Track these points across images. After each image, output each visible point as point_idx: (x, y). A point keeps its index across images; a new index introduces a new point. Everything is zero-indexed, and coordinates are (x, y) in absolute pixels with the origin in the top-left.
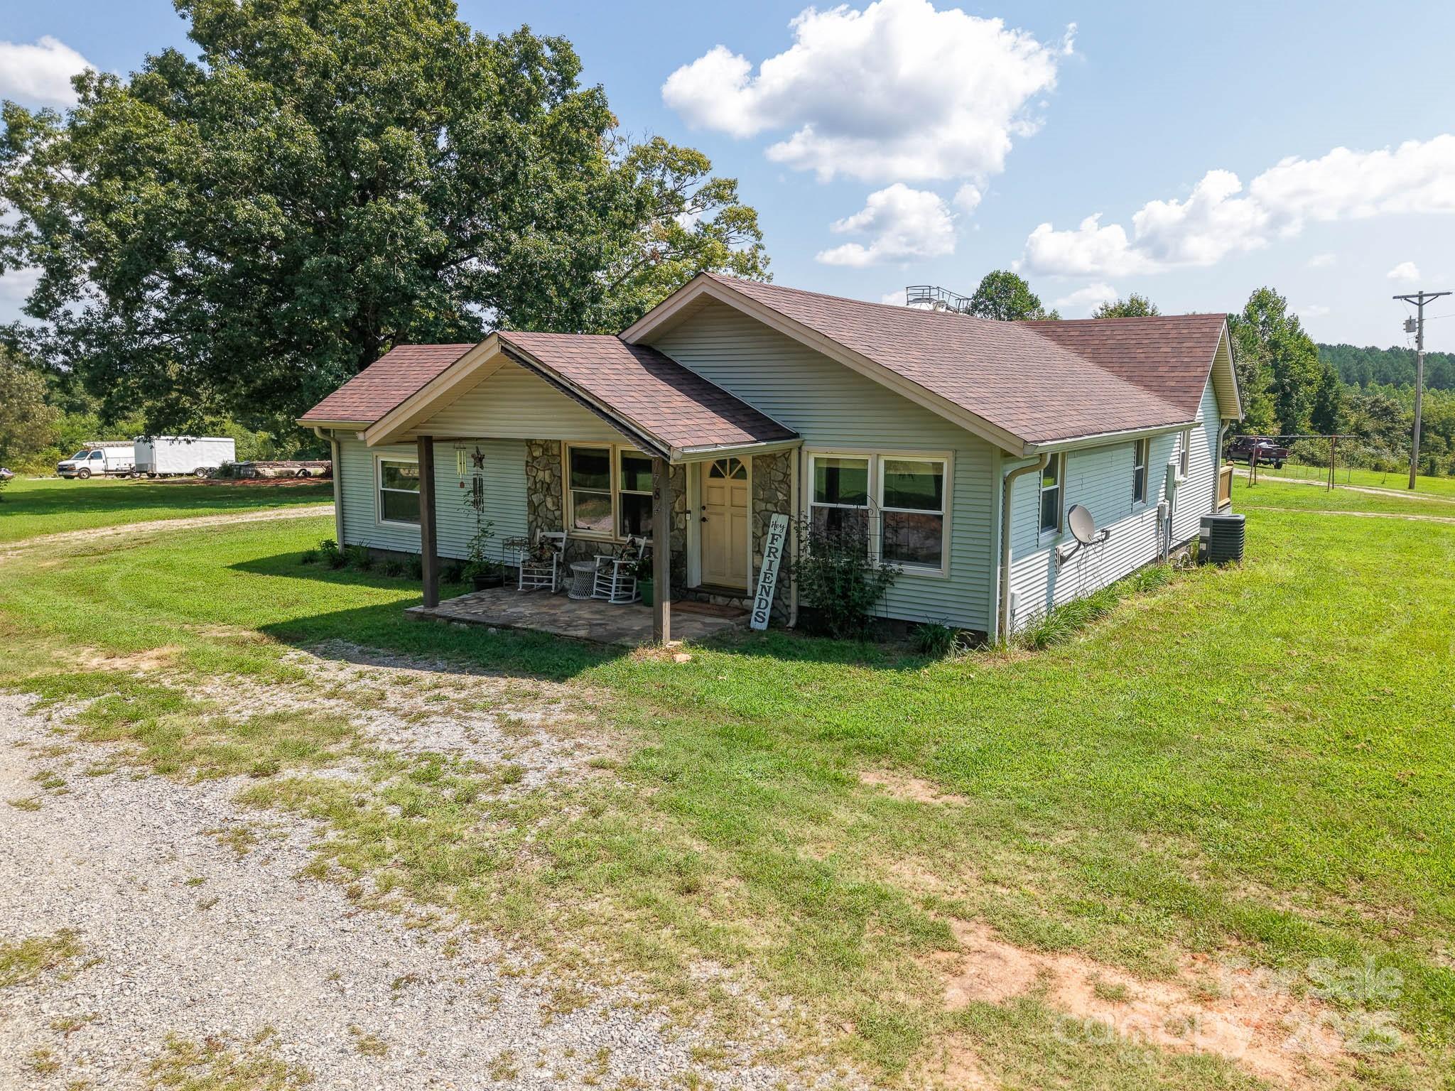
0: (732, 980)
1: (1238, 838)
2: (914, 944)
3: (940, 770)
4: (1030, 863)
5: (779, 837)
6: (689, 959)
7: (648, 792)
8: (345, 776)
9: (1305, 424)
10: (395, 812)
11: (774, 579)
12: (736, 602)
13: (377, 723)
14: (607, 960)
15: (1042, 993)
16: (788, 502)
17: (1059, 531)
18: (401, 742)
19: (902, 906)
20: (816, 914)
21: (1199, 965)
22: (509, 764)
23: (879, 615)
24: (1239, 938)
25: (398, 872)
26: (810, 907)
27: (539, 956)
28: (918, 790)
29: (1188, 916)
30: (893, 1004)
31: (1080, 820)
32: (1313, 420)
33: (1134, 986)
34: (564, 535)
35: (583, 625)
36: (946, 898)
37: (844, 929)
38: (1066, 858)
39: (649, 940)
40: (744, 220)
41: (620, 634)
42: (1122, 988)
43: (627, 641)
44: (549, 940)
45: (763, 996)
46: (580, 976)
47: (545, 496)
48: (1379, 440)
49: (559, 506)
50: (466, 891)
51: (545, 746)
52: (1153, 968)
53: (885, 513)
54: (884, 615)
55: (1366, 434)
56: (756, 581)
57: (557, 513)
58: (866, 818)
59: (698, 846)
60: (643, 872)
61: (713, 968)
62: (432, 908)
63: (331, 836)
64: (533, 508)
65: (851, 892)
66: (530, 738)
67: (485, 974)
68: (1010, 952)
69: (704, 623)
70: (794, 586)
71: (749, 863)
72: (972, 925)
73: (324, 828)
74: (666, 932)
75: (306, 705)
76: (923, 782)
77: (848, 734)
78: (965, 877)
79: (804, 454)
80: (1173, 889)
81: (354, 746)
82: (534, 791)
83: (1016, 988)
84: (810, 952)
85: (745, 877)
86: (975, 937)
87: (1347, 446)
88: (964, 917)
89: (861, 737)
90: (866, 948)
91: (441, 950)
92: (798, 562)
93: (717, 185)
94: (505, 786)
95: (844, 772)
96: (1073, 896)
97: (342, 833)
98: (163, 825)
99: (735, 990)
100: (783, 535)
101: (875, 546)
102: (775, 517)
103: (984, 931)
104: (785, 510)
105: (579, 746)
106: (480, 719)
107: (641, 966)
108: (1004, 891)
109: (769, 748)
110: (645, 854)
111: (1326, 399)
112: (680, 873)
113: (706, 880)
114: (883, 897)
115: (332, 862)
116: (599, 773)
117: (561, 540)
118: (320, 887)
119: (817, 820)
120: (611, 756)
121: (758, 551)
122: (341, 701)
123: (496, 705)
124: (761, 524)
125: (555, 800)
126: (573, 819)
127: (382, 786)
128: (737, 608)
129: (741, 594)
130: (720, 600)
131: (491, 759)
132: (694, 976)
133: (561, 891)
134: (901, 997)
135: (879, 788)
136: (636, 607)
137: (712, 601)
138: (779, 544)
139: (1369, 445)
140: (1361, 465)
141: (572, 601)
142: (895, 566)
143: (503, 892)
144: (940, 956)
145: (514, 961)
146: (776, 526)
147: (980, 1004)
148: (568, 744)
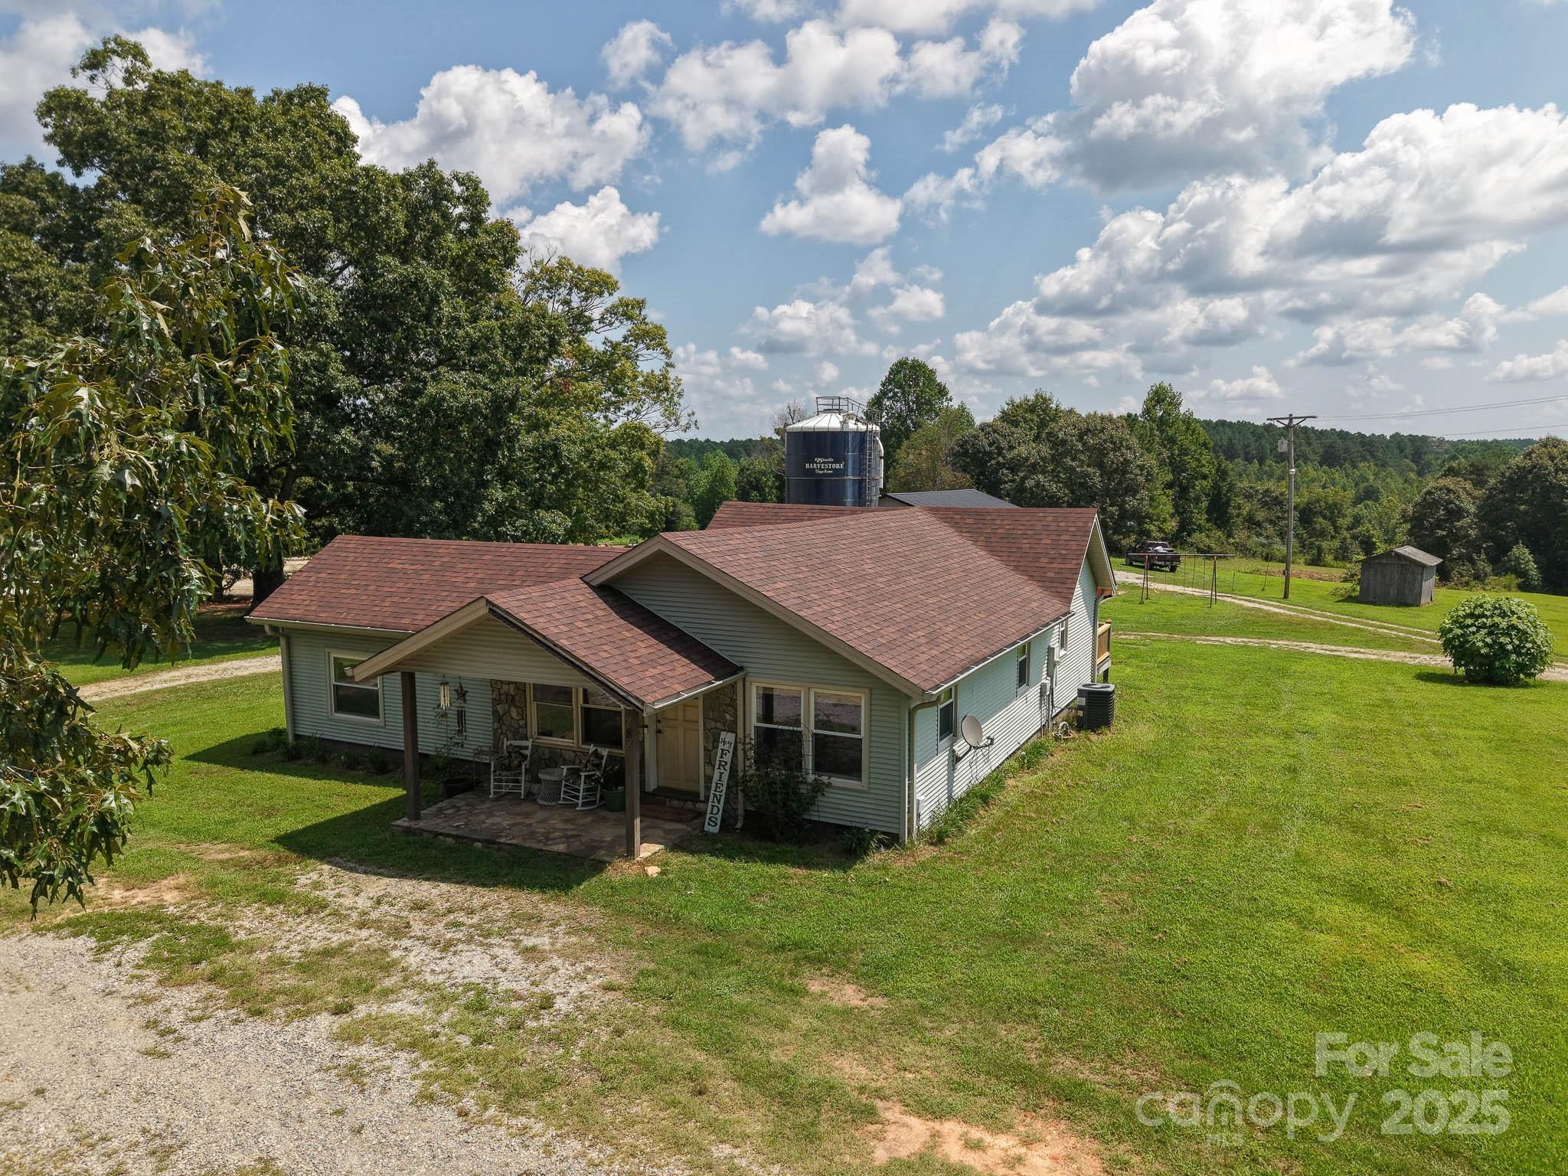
0: (741, 1156)
1: (1063, 1025)
2: (854, 1121)
3: (864, 975)
4: (928, 1053)
5: (756, 1045)
6: (710, 1143)
7: (654, 1011)
8: (411, 1010)
9: (1200, 518)
10: (465, 1041)
11: (724, 788)
12: (689, 805)
13: (414, 953)
14: (656, 1149)
15: (932, 1148)
16: (735, 722)
17: (955, 736)
18: (442, 972)
19: (845, 1093)
20: (788, 1104)
21: (1028, 1120)
22: (537, 990)
23: (813, 818)
24: (1054, 1100)
25: (487, 1092)
26: (785, 1099)
27: (609, 1150)
28: (850, 995)
29: (1025, 1087)
30: (843, 1163)
31: (962, 1015)
32: (1209, 512)
33: (988, 1138)
34: (529, 743)
35: (560, 837)
36: (873, 1084)
37: (809, 1113)
38: (953, 1047)
39: (681, 1131)
40: (653, 337)
41: (594, 847)
42: (981, 1140)
43: (602, 854)
44: (613, 1138)
45: (762, 1166)
46: (641, 1162)
47: (510, 706)
48: (1270, 529)
49: (523, 715)
50: (543, 1105)
51: (562, 971)
52: (1000, 1125)
53: (816, 735)
54: (817, 819)
55: (1259, 524)
56: (708, 789)
57: (522, 722)
58: (816, 1023)
59: (701, 1057)
60: (666, 1080)
61: (727, 1149)
62: (523, 1120)
63: (425, 1066)
64: (498, 718)
65: (811, 1085)
66: (548, 964)
67: (577, 1166)
68: (914, 1121)
69: (664, 830)
70: (741, 795)
71: (738, 1067)
72: (890, 1104)
73: (416, 1059)
74: (691, 1125)
75: (344, 937)
76: (854, 987)
77: (797, 945)
78: (885, 1067)
79: (748, 684)
80: (1018, 1067)
81: (405, 980)
82: (567, 1016)
83: (917, 1146)
84: (787, 1131)
85: (738, 1078)
86: (892, 1112)
87: (1240, 535)
88: (884, 1098)
89: (806, 948)
90: (824, 1127)
91: (541, 1151)
92: (744, 776)
93: (624, 303)
94: (542, 1012)
95: (796, 982)
96: (954, 1077)
97: (432, 1062)
98: (284, 1065)
99: (744, 1163)
100: (731, 750)
101: (809, 763)
102: (723, 735)
103: (898, 1108)
104: (734, 730)
105: (589, 970)
106: (499, 945)
107: (679, 1151)
108: (911, 1076)
109: (738, 962)
110: (663, 1065)
111: (1220, 492)
112: (692, 1080)
113: (711, 1083)
114: (832, 1088)
115: (435, 1088)
116: (610, 995)
117: (526, 748)
118: (435, 1109)
119: (782, 1026)
120: (616, 978)
121: (709, 762)
122: (372, 930)
123: (509, 930)
124: (711, 739)
125: (585, 1022)
126: (604, 1039)
127: (445, 1017)
128: (690, 810)
129: (694, 796)
130: (675, 803)
131: (522, 986)
132: (716, 1155)
133: (611, 1100)
134: (847, 1158)
135: (823, 994)
136: (603, 813)
137: (668, 803)
138: (728, 758)
139: (1261, 535)
140: (1254, 555)
141: (543, 807)
142: (825, 779)
143: (570, 1103)
144: (871, 1128)
145: (593, 1154)
146: (724, 743)
147: (896, 1159)
148: (580, 968)
